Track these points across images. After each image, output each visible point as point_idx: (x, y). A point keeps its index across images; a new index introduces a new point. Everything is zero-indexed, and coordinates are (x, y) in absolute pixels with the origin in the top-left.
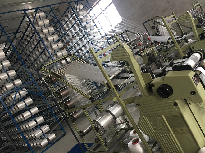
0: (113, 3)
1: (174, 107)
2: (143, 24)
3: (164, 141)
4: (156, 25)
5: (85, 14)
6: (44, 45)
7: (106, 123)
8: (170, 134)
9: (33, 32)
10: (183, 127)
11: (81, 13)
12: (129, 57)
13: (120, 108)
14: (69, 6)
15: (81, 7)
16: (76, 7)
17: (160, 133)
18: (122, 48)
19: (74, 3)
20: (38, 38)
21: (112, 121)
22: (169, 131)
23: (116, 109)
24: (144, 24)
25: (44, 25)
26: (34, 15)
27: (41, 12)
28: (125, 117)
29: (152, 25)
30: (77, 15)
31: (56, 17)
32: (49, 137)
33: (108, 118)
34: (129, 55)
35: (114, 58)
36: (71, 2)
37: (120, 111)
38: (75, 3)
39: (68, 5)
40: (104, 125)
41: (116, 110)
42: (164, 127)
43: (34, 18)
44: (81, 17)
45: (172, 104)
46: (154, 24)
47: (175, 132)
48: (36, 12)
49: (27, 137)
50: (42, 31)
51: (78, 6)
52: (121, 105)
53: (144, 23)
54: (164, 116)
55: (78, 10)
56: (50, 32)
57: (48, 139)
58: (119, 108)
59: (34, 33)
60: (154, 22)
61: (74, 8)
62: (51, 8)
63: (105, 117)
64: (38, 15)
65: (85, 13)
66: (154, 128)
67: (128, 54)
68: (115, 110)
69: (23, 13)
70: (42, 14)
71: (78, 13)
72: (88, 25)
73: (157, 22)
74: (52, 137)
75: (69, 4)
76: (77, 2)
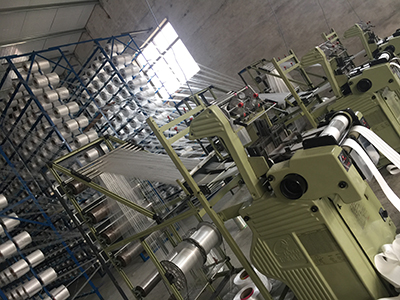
0: (179, 40)
1: (313, 215)
2: (239, 74)
4: (264, 76)
5: (128, 61)
6: (50, 123)
8: (310, 269)
9: (27, 99)
10: (332, 250)
11: (120, 59)
12: (223, 129)
13: (212, 232)
14: (96, 47)
16: (110, 48)
17: (293, 268)
18: (209, 114)
19: (107, 41)
20: (36, 110)
21: (199, 258)
22: (308, 261)
23: (204, 235)
24: (241, 74)
25: (49, 85)
26: (28, 67)
27: (41, 61)
29: (255, 75)
30: (114, 64)
31: (72, 69)
33: (189, 253)
34: (223, 126)
35: (196, 134)
36: (101, 39)
38: (109, 42)
39: (94, 46)
42: (299, 255)
43: (28, 72)
44: (121, 67)
45: (309, 210)
46: (259, 74)
48: (32, 60)
50: (45, 97)
51: (115, 47)
53: (241, 72)
54: (297, 235)
55: (114, 55)
56: (62, 97)
58: (209, 232)
59: (30, 101)
60: (259, 70)
61: (108, 50)
62: (62, 53)
63: (185, 252)
64: (35, 65)
65: (128, 59)
67: (220, 125)
68: (202, 237)
69: (5, 64)
70: (44, 64)
71: (115, 59)
72: (135, 82)
73: (264, 70)
75: (97, 43)
76: (112, 40)
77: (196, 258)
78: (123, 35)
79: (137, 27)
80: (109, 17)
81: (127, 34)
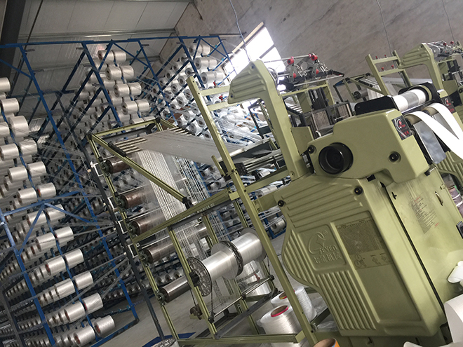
0: (275, 48)
1: (356, 199)
2: (334, 86)
3: (336, 291)
4: (365, 92)
5: (213, 64)
6: (117, 118)
7: (219, 268)
8: (348, 272)
10: (376, 248)
11: (204, 62)
12: (265, 89)
13: (257, 241)
14: (179, 45)
15: (207, 50)
16: (195, 48)
17: (328, 271)
18: (252, 70)
19: (194, 40)
21: (233, 266)
22: (346, 262)
23: (247, 242)
24: (337, 88)
25: (122, 78)
26: (104, 56)
27: (118, 51)
28: (267, 266)
29: (354, 89)
30: (196, 66)
31: (150, 65)
32: (98, 323)
33: (224, 258)
34: (265, 84)
35: (236, 95)
36: (186, 37)
37: (255, 248)
38: (195, 42)
39: (177, 43)
40: (214, 271)
41: (246, 245)
42: (336, 254)
43: (102, 60)
44: (203, 70)
45: (352, 191)
46: (360, 89)
47: (359, 264)
48: (108, 49)
49: (51, 320)
50: (116, 89)
51: (200, 48)
52: (259, 236)
53: (337, 85)
54: (336, 227)
55: (198, 56)
57: (96, 328)
58: (253, 240)
60: (359, 84)
61: (191, 50)
62: (141, 46)
63: (219, 254)
64: (111, 55)
66: (314, 261)
67: (263, 82)
68: (244, 244)
69: (80, 49)
70: (121, 55)
71: (198, 61)
73: (365, 83)
74: (106, 323)
75: (181, 41)
76: (198, 40)
77: (230, 265)
78: (212, 36)
79: (229, 30)
80: (201, 18)
81: (217, 36)
